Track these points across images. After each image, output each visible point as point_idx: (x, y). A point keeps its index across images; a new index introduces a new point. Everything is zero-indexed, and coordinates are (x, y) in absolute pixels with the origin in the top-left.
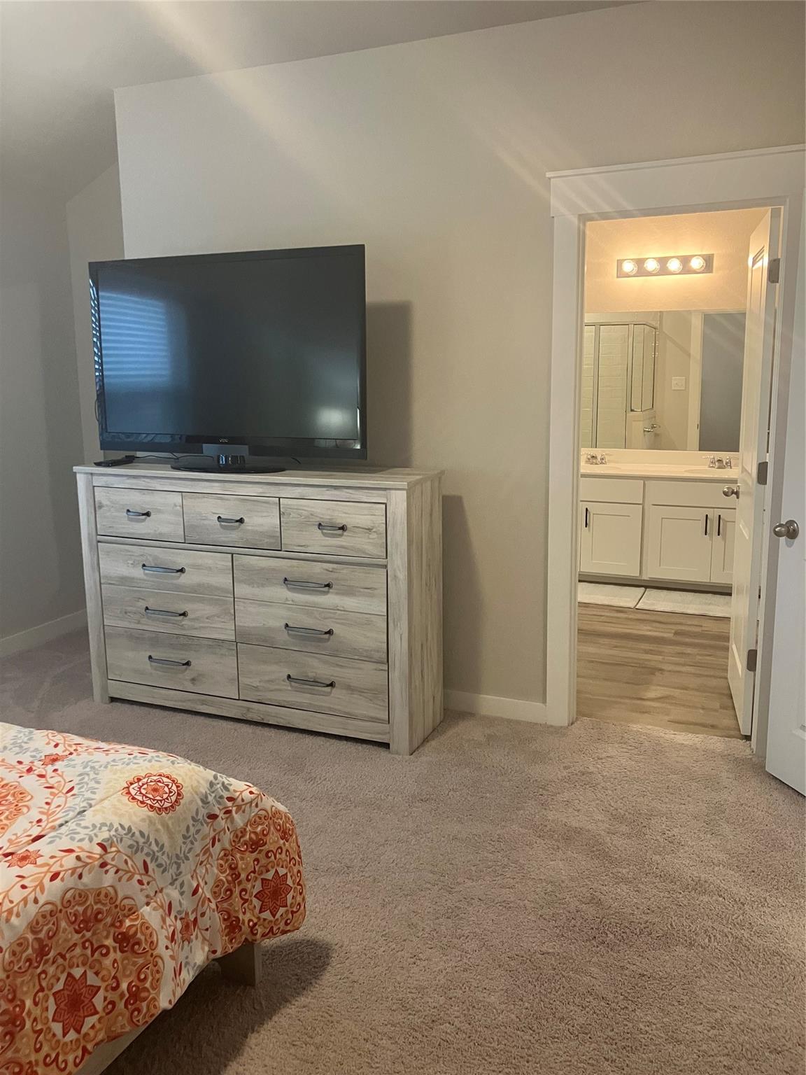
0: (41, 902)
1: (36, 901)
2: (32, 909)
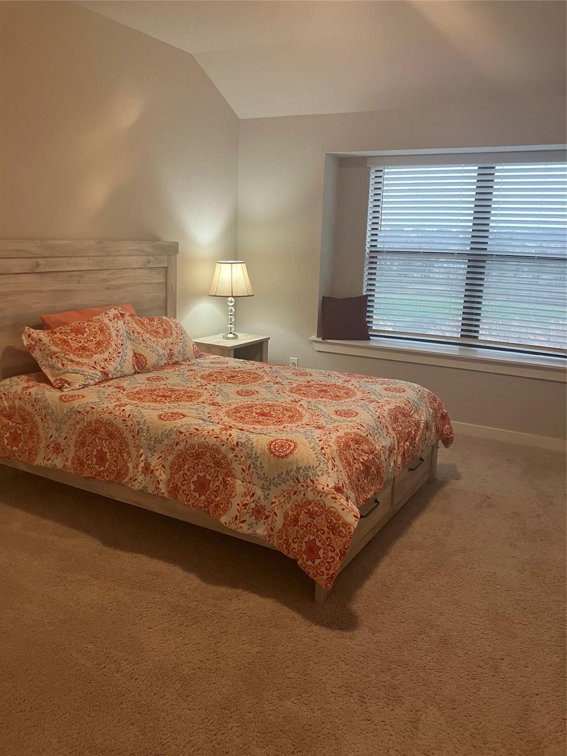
0: (206, 440)
1: (205, 439)
2: (202, 440)
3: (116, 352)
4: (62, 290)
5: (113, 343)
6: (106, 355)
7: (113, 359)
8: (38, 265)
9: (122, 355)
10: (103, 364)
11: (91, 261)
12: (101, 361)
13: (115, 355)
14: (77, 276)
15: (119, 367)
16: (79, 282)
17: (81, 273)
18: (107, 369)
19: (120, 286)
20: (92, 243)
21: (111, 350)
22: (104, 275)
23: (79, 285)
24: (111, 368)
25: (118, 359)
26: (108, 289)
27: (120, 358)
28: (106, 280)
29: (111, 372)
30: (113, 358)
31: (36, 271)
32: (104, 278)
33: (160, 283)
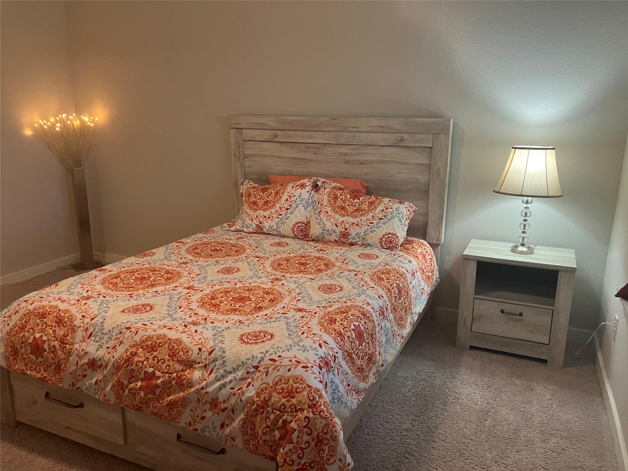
3: (278, 214)
4: (299, 159)
5: (278, 206)
6: (267, 214)
7: (271, 218)
8: (276, 136)
9: (283, 217)
10: (261, 219)
11: (327, 135)
12: (261, 217)
13: (274, 216)
14: (314, 148)
15: (275, 227)
16: (316, 153)
17: (319, 146)
18: (263, 224)
19: (363, 162)
20: (325, 119)
21: (273, 210)
22: (344, 150)
23: (316, 156)
24: (267, 225)
25: (277, 220)
26: (347, 162)
27: (279, 219)
28: (345, 154)
29: (265, 227)
30: (273, 217)
31: (274, 140)
32: (344, 152)
33: (421, 165)
